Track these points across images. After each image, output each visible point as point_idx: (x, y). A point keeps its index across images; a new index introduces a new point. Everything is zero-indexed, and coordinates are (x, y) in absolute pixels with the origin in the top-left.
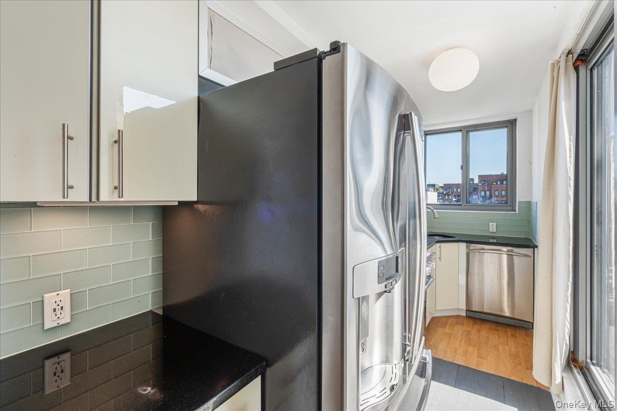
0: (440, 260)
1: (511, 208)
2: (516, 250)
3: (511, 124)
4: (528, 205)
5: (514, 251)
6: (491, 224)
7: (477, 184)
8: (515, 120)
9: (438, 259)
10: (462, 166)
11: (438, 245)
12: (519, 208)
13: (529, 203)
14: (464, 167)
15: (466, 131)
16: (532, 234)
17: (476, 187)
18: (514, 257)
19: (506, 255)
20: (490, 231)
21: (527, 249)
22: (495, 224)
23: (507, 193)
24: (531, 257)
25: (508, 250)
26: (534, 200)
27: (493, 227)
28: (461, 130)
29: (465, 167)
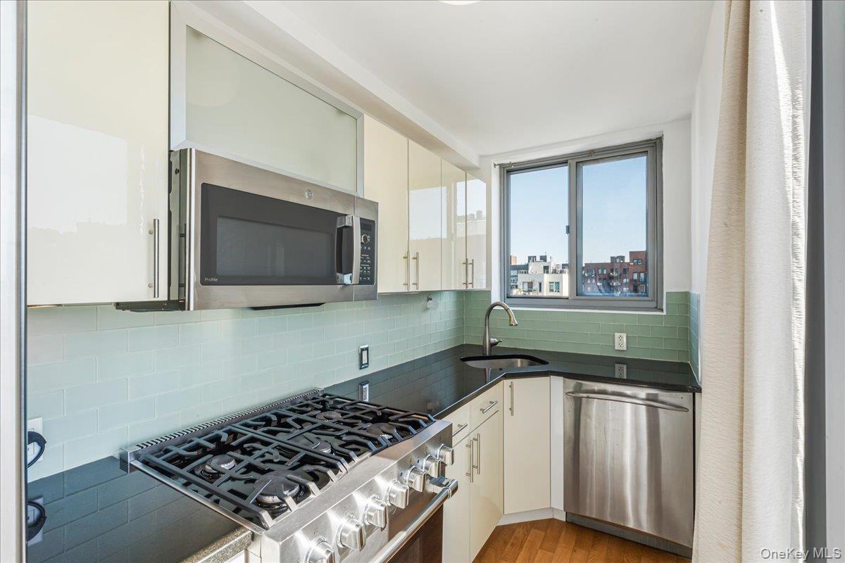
0: (512, 414)
1: (653, 304)
2: (664, 396)
3: (653, 148)
4: (685, 302)
5: (661, 398)
6: (617, 335)
7: (628, 264)
8: (660, 139)
9: (507, 412)
10: (568, 228)
11: (507, 382)
12: (667, 304)
13: (686, 296)
14: (573, 230)
15: (576, 162)
16: (691, 357)
17: (626, 267)
18: (659, 409)
19: (644, 407)
20: (617, 348)
21: (680, 395)
22: (624, 335)
23: (646, 276)
24: (687, 410)
25: (648, 394)
26: (695, 291)
27: (621, 342)
28: (566, 162)
29: (575, 230)
